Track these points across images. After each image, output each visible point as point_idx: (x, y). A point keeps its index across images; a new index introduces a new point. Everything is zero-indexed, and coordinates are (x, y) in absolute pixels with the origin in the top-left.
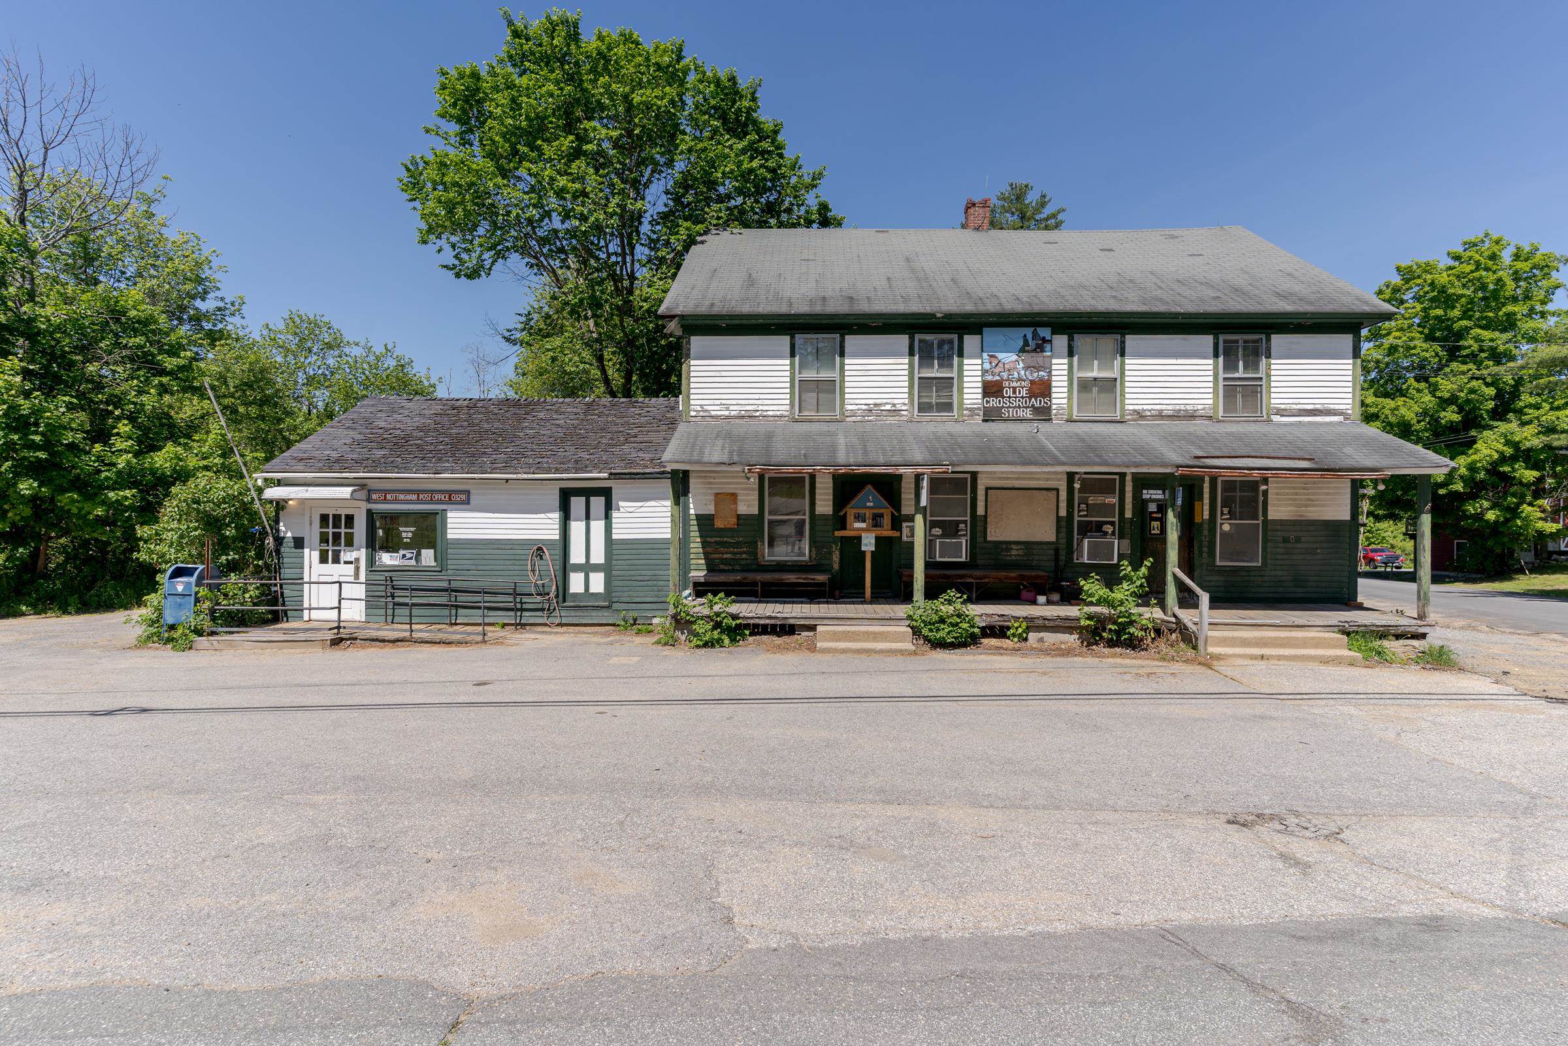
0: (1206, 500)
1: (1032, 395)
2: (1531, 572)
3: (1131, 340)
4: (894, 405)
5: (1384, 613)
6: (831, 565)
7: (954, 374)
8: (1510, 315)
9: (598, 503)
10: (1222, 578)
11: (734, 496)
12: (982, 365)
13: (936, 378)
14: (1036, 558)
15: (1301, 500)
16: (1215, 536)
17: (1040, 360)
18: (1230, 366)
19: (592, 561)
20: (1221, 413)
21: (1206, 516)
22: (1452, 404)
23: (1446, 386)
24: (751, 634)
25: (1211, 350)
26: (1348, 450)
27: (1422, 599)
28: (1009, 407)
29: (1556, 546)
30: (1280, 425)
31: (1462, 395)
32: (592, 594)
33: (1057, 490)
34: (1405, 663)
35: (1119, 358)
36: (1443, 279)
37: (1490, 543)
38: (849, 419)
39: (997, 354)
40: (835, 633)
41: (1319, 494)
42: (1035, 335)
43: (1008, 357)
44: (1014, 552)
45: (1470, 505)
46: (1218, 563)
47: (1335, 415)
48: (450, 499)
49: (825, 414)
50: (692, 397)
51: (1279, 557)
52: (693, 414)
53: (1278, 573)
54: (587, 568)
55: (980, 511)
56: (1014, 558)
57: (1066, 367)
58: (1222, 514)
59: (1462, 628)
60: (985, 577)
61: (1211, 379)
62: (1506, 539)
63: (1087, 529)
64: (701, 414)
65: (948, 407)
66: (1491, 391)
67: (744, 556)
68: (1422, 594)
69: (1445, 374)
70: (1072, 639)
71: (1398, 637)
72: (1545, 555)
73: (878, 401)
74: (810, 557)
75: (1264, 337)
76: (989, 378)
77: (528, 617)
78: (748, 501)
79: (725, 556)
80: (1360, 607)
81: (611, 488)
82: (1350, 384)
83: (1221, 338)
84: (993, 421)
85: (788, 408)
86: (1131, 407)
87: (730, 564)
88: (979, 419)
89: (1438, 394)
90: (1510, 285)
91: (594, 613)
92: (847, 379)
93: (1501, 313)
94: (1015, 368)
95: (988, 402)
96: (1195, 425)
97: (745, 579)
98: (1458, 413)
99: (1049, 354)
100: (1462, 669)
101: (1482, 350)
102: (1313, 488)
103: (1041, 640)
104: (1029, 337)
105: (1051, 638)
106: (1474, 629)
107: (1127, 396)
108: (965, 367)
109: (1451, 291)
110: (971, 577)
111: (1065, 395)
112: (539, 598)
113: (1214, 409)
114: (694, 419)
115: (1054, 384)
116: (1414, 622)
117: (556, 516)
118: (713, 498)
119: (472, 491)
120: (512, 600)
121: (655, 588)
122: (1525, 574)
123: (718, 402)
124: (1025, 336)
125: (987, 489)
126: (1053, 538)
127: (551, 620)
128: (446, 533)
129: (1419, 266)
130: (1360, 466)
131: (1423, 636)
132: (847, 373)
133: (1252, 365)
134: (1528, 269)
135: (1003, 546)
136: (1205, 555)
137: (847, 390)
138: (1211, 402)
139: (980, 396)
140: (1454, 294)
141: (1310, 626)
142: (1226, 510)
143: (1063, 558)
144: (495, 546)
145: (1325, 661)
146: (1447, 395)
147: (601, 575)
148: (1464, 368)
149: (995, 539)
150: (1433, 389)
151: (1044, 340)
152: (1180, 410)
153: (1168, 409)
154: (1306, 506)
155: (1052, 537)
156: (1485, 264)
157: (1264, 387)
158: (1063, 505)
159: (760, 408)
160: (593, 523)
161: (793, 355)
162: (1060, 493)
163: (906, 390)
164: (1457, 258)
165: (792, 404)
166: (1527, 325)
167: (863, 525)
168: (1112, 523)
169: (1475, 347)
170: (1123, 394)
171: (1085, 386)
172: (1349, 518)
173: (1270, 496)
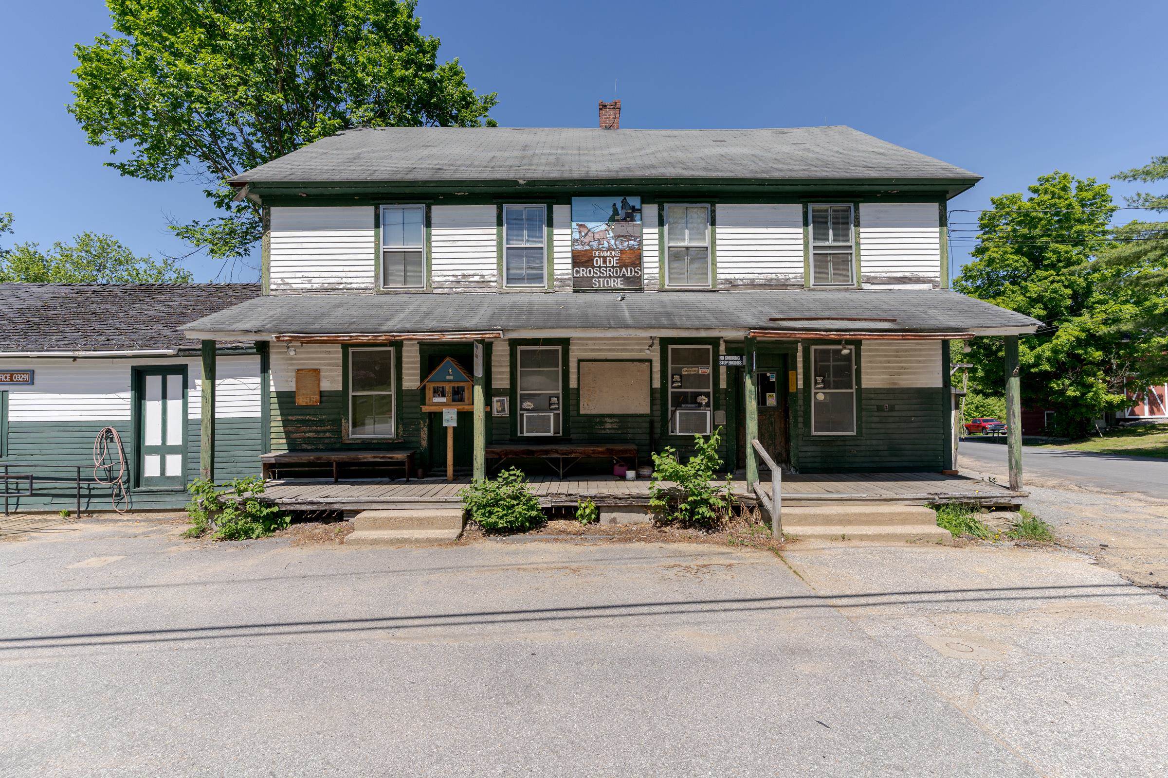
0: (800, 370)
1: (622, 265)
2: (1104, 435)
3: (721, 209)
4: (483, 276)
5: (977, 482)
6: (419, 442)
7: (543, 244)
8: (1080, 233)
9: (174, 381)
10: (819, 449)
11: (316, 372)
12: (572, 234)
13: (526, 248)
14: (631, 431)
15: (893, 368)
16: (810, 406)
17: (630, 229)
18: (820, 235)
19: (170, 442)
20: (812, 282)
21: (800, 385)
22: (1039, 302)
23: (1034, 289)
24: (293, 522)
25: (800, 219)
26: (933, 312)
27: (1015, 467)
28: (600, 277)
29: (1122, 414)
30: (869, 292)
31: (1047, 294)
32: (169, 478)
33: (650, 361)
34: (997, 538)
35: (709, 227)
36: (1027, 205)
37: (1071, 413)
38: (435, 291)
39: (587, 224)
40: (375, 520)
41: (911, 362)
42: (625, 204)
43: (598, 227)
44: (608, 426)
45: (1054, 383)
46: (814, 433)
47: (924, 282)
48: (11, 379)
49: (412, 287)
50: (272, 270)
51: (873, 425)
52: (273, 287)
53: (874, 442)
54: (164, 450)
55: (573, 384)
56: (608, 431)
57: (657, 236)
58: (816, 383)
59: (1054, 487)
60: (571, 453)
61: (802, 247)
62: (1084, 410)
63: (680, 400)
64: (282, 287)
65: (539, 278)
66: (1069, 292)
67: (328, 434)
68: (1013, 462)
69: (1032, 280)
70: (647, 519)
71: (989, 508)
72: (1113, 422)
73: (466, 273)
74: (397, 434)
75: (852, 205)
76: (579, 248)
77: (96, 504)
78: (332, 377)
79: (307, 435)
80: (956, 476)
81: (187, 365)
82: (938, 252)
83: (811, 207)
84: (584, 291)
85: (373, 280)
86: (723, 277)
87: (314, 444)
88: (570, 289)
89: (1028, 294)
90: (1078, 209)
91: (168, 498)
92: (433, 250)
93: (1072, 231)
94: (605, 238)
95: (577, 272)
96: (785, 293)
97: (318, 459)
98: (1044, 309)
99: (639, 223)
100: (1058, 544)
101: (1059, 261)
102: (906, 356)
103: (614, 521)
104: (619, 206)
105: (624, 518)
106: (1065, 488)
107: (719, 265)
108: (555, 237)
109: (1034, 214)
110: (557, 452)
111: (657, 265)
112: (107, 485)
113: (805, 277)
114: (274, 293)
115: (645, 254)
116: (1007, 492)
117: (127, 397)
118: (294, 374)
119: (36, 371)
120: (76, 485)
121: (234, 470)
122: (1100, 437)
123: (300, 275)
124: (614, 205)
125: (579, 361)
126: (647, 410)
127: (121, 506)
128: (7, 416)
129: (1007, 198)
130: (943, 326)
131: (1016, 508)
132: (433, 244)
133: (842, 233)
134: (1091, 197)
135: (593, 419)
136: (800, 425)
137: (434, 262)
138: (802, 270)
139: (570, 266)
140: (1036, 218)
141: (898, 500)
142: (819, 379)
143: (658, 431)
144: (61, 429)
145: (911, 540)
146: (1035, 296)
147: (179, 458)
148: (1046, 274)
149: (589, 412)
150: (1024, 291)
151: (634, 209)
152: (772, 279)
153: (760, 278)
154: (899, 374)
155: (645, 409)
156: (1059, 194)
157: (854, 256)
158: (657, 377)
159: (344, 280)
160: (170, 403)
161: (377, 226)
162: (654, 364)
163: (495, 261)
164: (1035, 191)
165: (377, 277)
166: (1092, 241)
167: (443, 400)
168: (707, 395)
169: (1054, 257)
170: (714, 263)
171: (676, 255)
172: (941, 386)
173: (863, 365)
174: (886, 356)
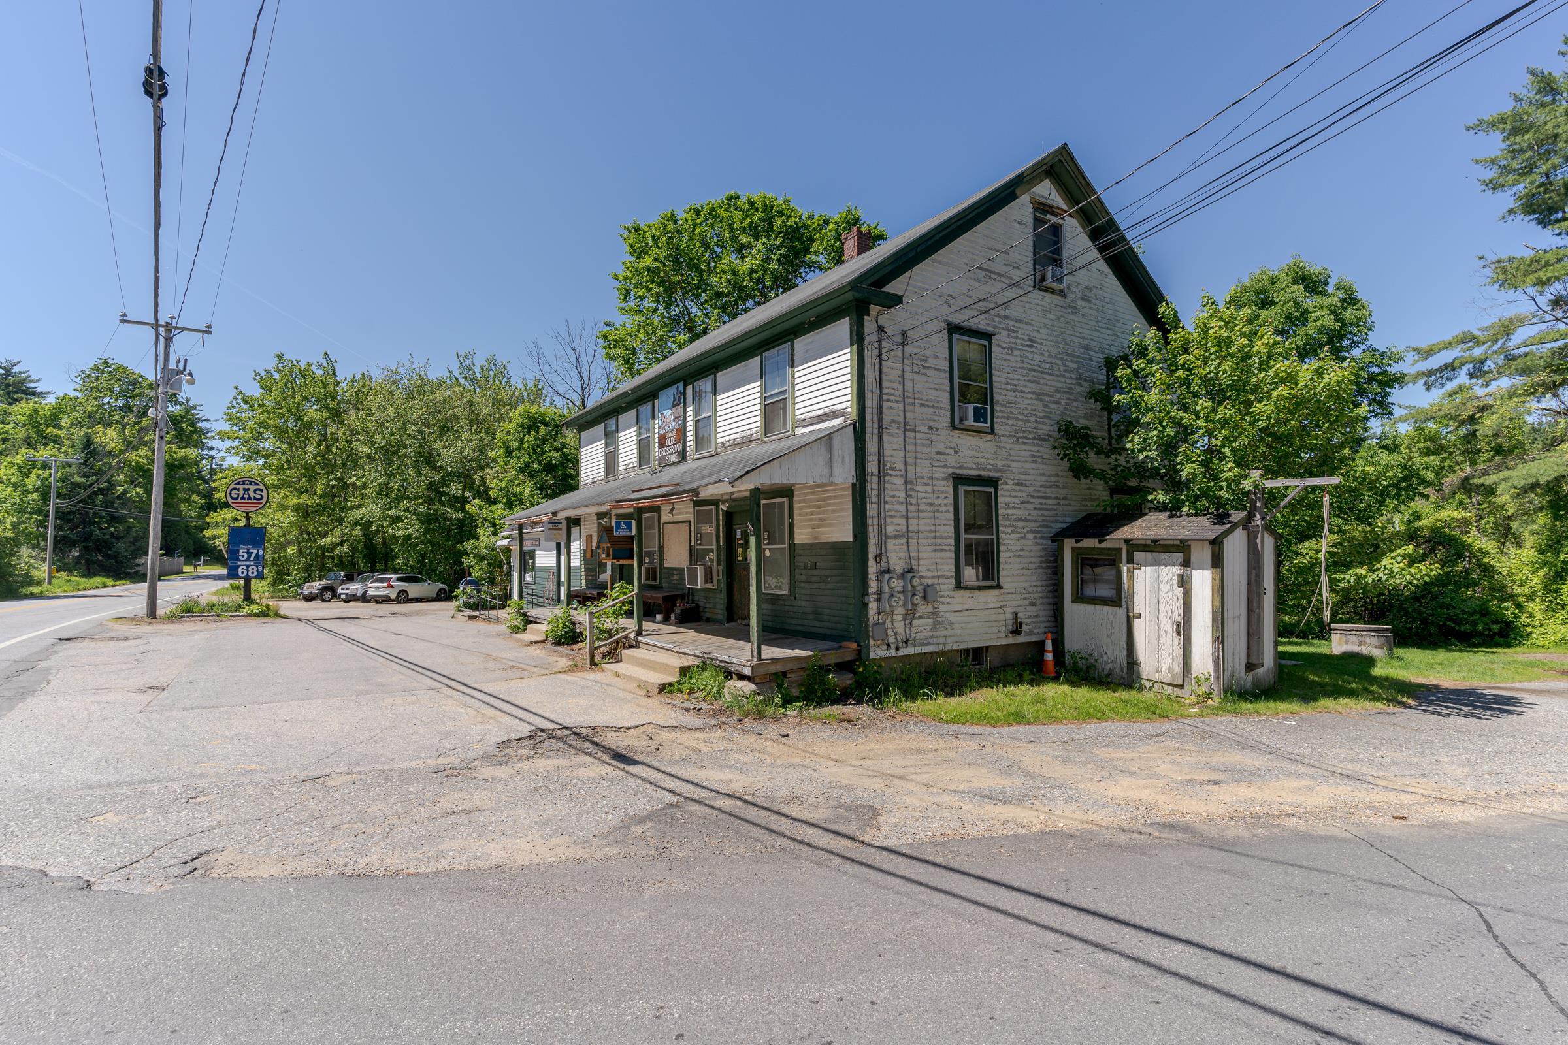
1: (677, 441)
3: (720, 376)
7: (651, 434)
12: (659, 423)
13: (646, 438)
15: (815, 520)
17: (679, 411)
20: (764, 435)
25: (759, 371)
28: (669, 454)
30: (800, 436)
33: (690, 522)
35: (713, 395)
39: (664, 412)
42: (678, 389)
46: (764, 591)
47: (839, 416)
50: (582, 472)
51: (803, 585)
52: (582, 484)
53: (800, 603)
55: (662, 543)
56: (675, 582)
57: (692, 413)
58: (764, 539)
61: (759, 400)
75: (788, 345)
76: (661, 432)
82: (849, 377)
83: (764, 356)
84: (664, 467)
85: (604, 473)
86: (720, 440)
94: (670, 421)
95: (661, 453)
96: (751, 450)
99: (684, 404)
104: (676, 391)
107: (718, 430)
111: (692, 437)
113: (760, 431)
115: (687, 429)
124: (674, 391)
125: (664, 524)
126: (688, 565)
135: (670, 571)
138: (758, 424)
139: (658, 449)
142: (766, 535)
149: (667, 566)
151: (681, 393)
152: (744, 436)
153: (738, 438)
154: (819, 526)
157: (791, 398)
158: (693, 535)
162: (691, 525)
163: (637, 450)
170: (715, 429)
172: (851, 540)
173: (796, 517)
174: (811, 507)
